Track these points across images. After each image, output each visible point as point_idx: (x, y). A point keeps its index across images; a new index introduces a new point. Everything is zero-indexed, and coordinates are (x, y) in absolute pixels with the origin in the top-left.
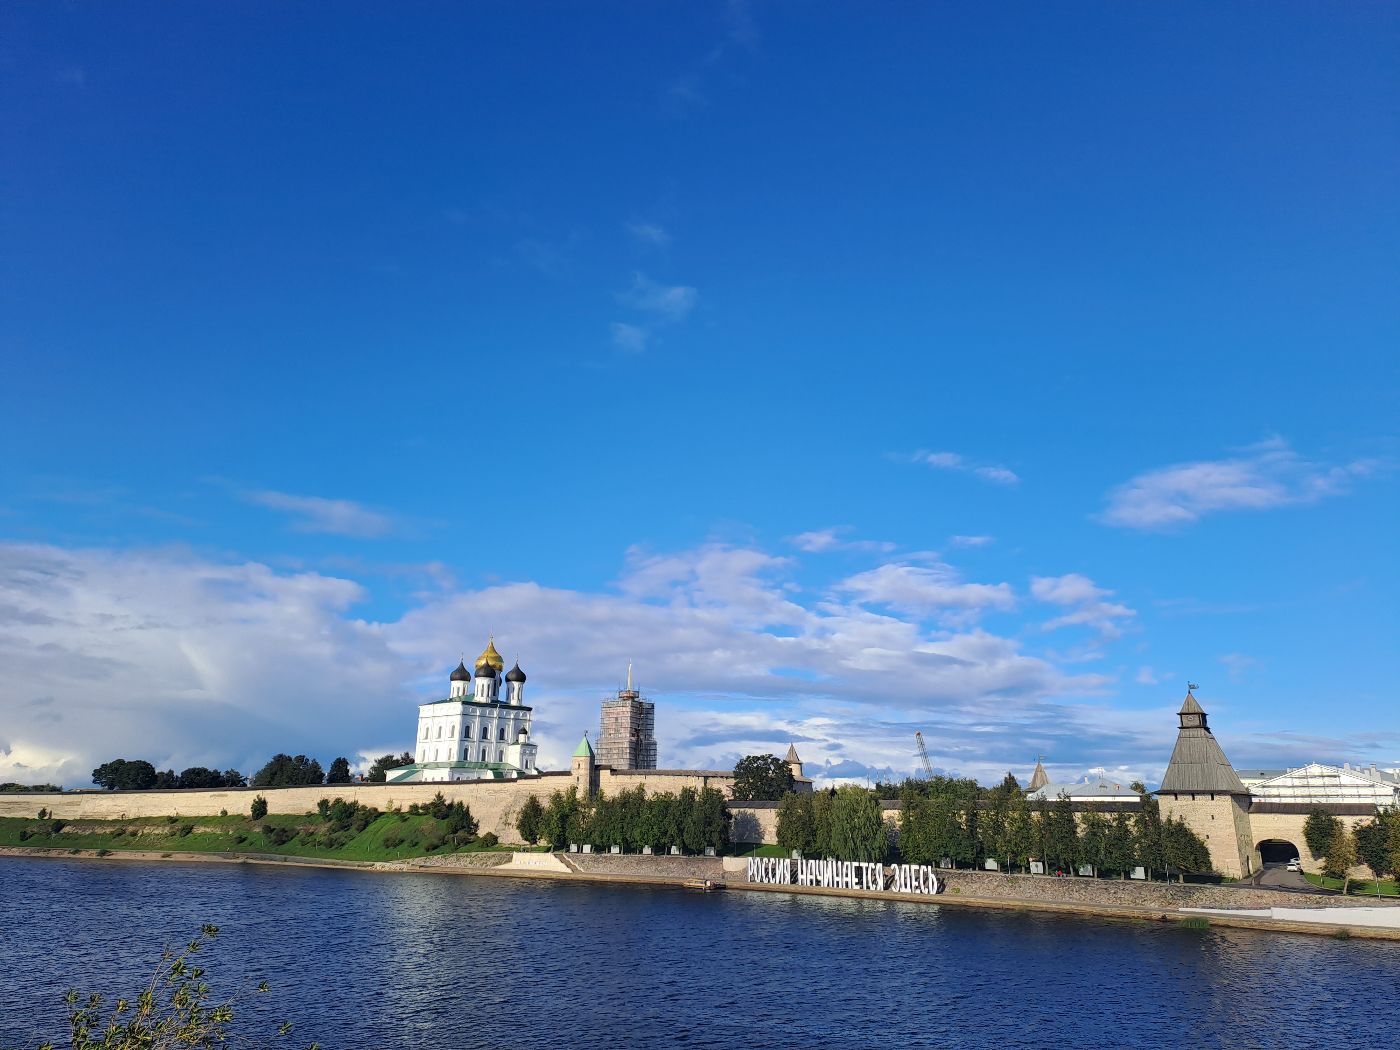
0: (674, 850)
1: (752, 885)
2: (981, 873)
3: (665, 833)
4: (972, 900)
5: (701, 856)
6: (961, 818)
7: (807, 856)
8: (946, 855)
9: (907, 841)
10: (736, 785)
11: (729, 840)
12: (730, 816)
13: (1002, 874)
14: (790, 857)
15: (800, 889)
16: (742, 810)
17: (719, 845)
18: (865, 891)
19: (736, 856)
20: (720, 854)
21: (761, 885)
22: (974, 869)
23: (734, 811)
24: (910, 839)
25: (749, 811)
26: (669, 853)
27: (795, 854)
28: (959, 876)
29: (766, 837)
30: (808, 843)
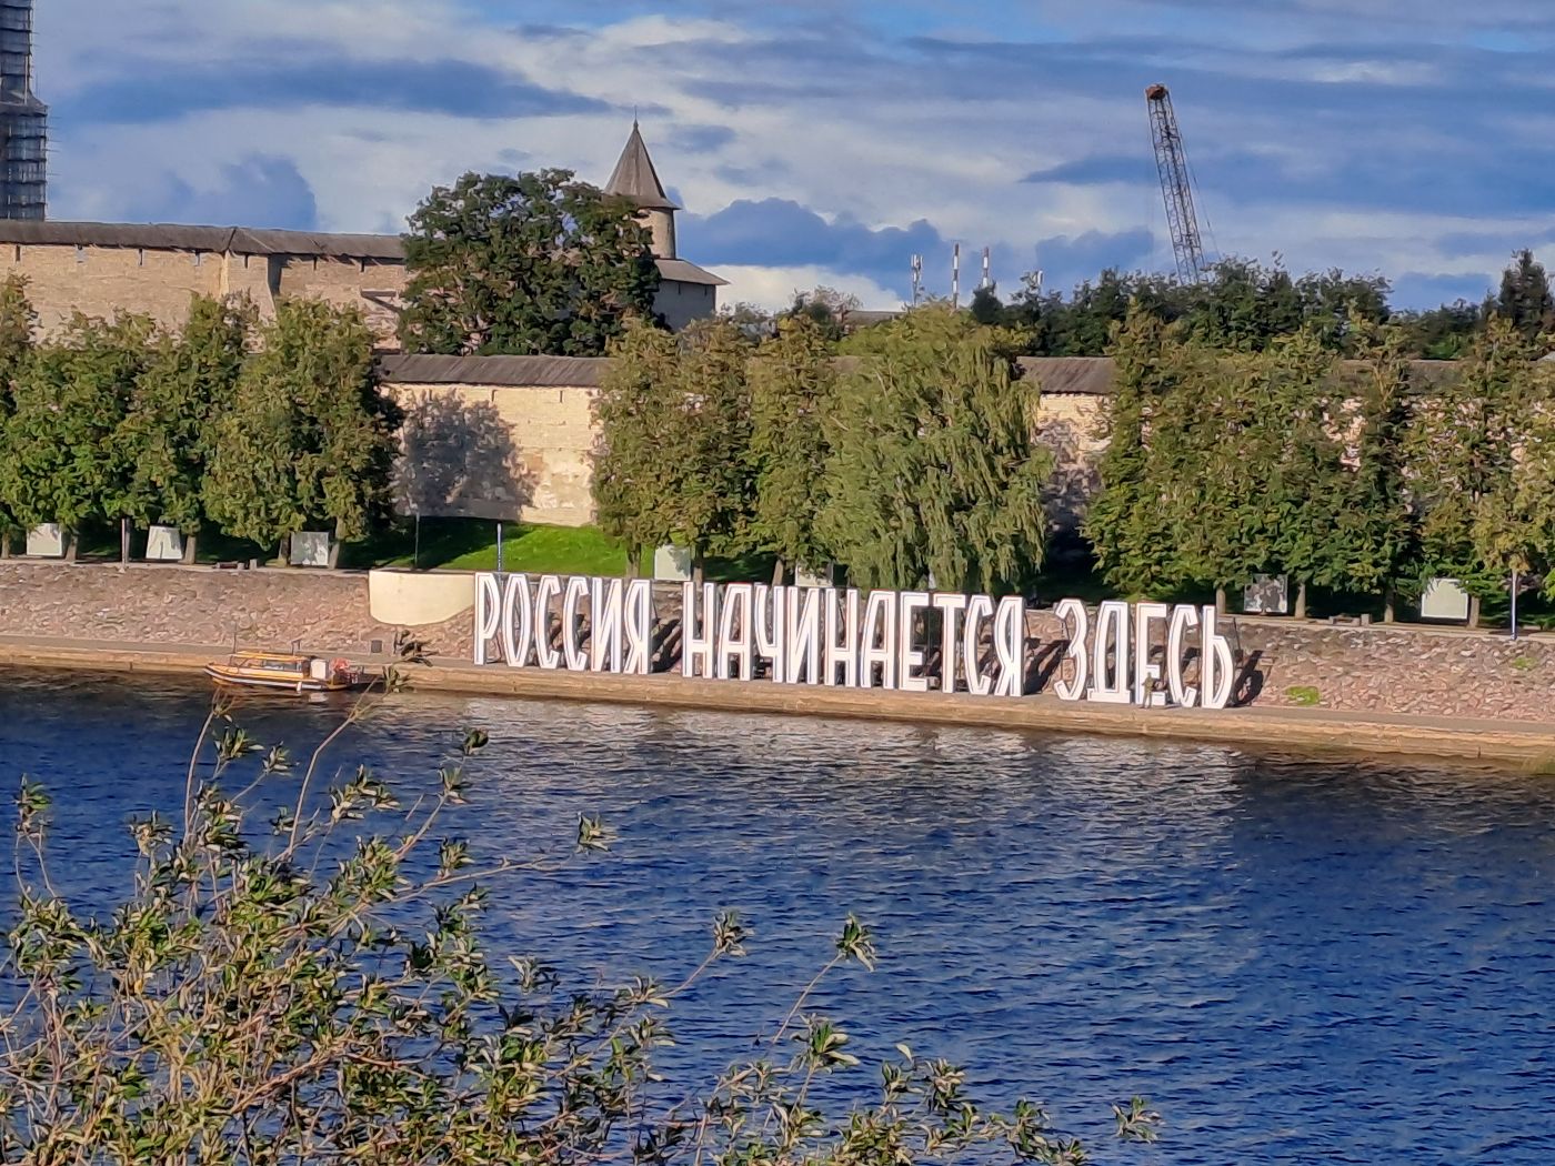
0: (161, 542)
1: (495, 677)
2: (1403, 629)
3: (124, 478)
4: (1367, 728)
5: (277, 567)
6: (1343, 427)
7: (717, 569)
8: (1273, 568)
9: (1125, 515)
10: (412, 292)
11: (389, 509)
12: (394, 416)
13: (1484, 635)
14: (647, 573)
15: (687, 693)
16: (441, 391)
17: (351, 527)
18: (947, 700)
19: (424, 566)
20: (357, 559)
21: (531, 679)
22: (1377, 617)
23: (407, 396)
24: (1136, 509)
25: (472, 395)
26: (139, 552)
27: (666, 563)
28: (1315, 645)
29: (540, 497)
30: (722, 520)
